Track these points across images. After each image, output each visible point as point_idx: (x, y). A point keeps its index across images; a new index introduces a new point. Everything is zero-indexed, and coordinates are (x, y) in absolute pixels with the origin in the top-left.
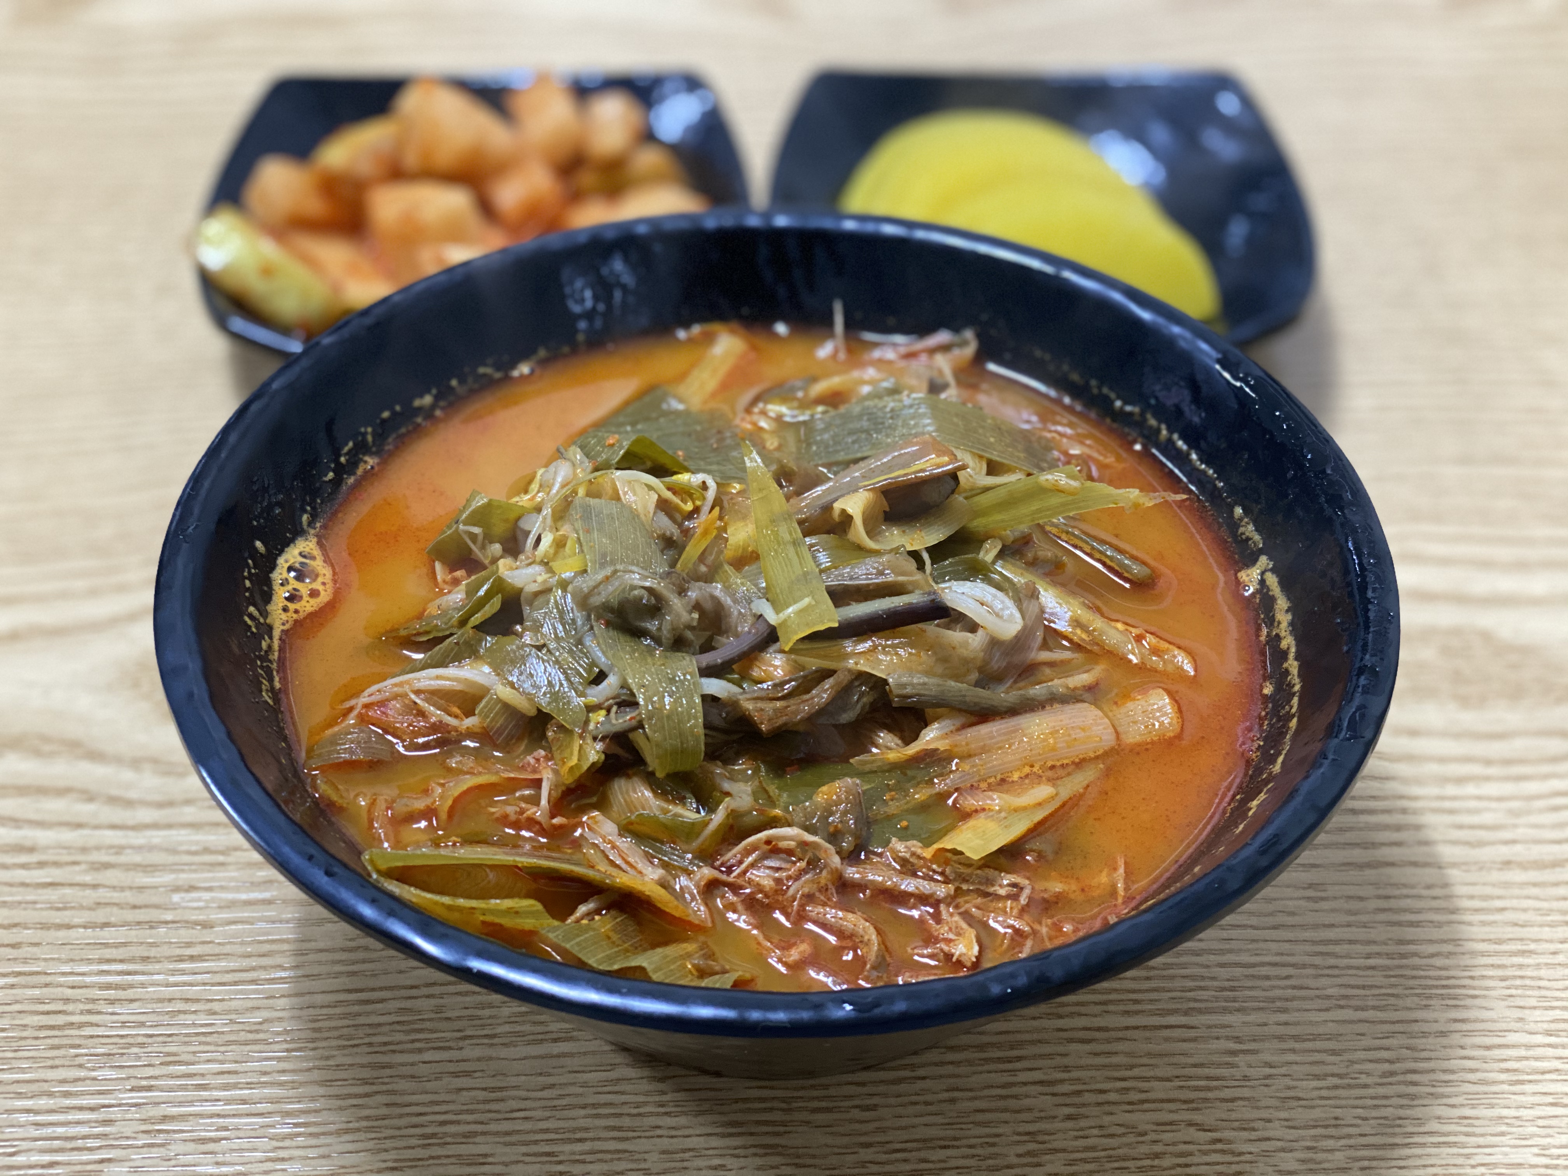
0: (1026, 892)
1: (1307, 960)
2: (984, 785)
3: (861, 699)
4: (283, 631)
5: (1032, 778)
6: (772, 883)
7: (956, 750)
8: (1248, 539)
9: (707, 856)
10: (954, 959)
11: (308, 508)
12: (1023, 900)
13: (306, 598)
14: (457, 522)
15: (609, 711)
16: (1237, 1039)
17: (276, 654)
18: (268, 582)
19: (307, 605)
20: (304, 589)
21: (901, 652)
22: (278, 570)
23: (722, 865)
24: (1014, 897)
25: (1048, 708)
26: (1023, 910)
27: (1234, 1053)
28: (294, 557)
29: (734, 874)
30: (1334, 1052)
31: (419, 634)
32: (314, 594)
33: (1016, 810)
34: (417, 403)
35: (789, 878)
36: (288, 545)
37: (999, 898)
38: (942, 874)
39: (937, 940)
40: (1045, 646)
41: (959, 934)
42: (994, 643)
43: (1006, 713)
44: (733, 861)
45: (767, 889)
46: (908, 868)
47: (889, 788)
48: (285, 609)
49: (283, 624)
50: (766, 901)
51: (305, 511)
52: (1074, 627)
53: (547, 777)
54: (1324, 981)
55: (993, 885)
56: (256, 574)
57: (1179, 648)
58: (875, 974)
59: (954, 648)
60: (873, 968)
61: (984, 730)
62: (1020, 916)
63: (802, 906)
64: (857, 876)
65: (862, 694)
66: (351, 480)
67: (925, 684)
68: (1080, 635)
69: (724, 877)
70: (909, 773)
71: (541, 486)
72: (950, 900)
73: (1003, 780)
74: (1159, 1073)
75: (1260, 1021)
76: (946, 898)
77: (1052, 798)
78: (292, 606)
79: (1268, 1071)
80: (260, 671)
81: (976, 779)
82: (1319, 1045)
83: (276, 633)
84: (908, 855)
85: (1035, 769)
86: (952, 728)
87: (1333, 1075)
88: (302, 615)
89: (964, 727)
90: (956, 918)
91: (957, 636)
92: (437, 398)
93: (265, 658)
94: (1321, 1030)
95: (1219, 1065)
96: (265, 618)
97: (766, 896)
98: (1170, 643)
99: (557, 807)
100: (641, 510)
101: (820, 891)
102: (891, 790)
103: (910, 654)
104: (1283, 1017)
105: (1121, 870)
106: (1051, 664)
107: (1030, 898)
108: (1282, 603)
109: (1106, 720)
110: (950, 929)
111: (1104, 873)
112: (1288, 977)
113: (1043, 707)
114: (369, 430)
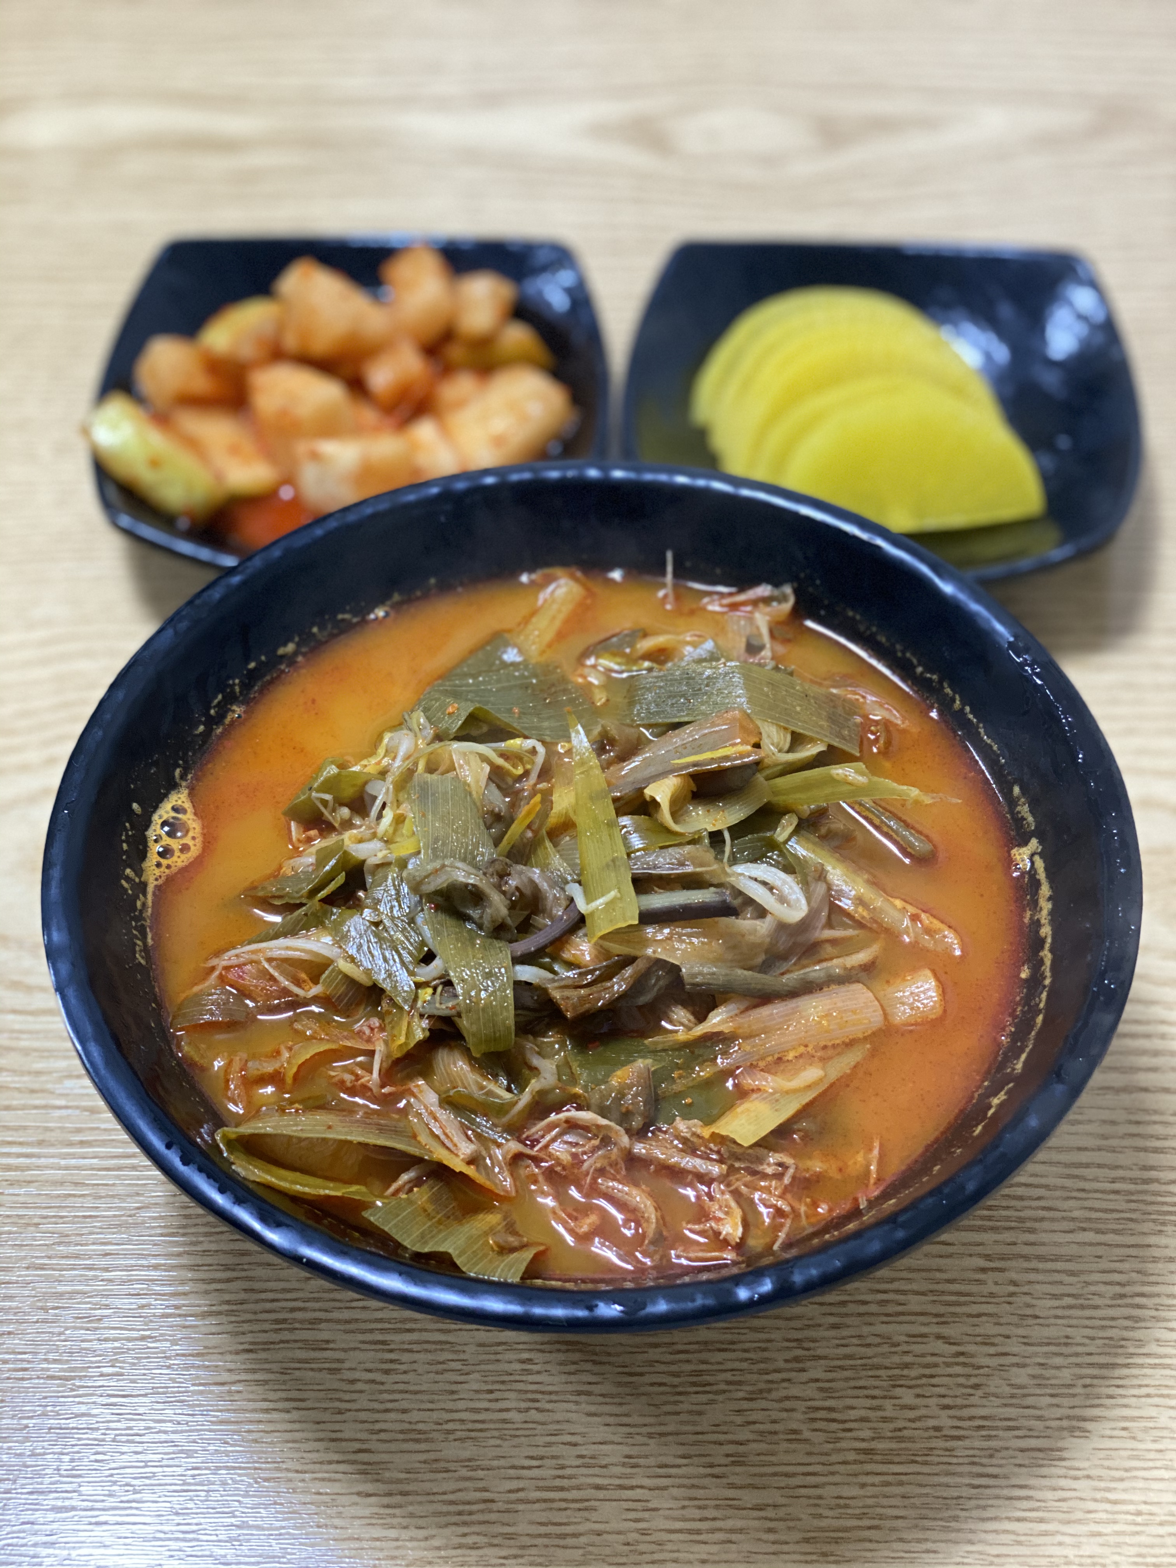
0: (791, 1171)
1: (1060, 1182)
2: (762, 1064)
3: (658, 983)
4: (156, 886)
5: (806, 1058)
6: (569, 1158)
7: (740, 1031)
8: (1023, 819)
9: (515, 1130)
10: (721, 1237)
11: (181, 762)
12: (787, 1180)
13: (177, 853)
14: (310, 789)
15: (435, 989)
16: (988, 1257)
17: (150, 910)
18: (144, 841)
19: (179, 860)
20: (175, 844)
21: (695, 940)
22: (152, 827)
23: (527, 1138)
24: (779, 1176)
25: (825, 989)
26: (786, 1190)
27: (984, 1270)
28: (167, 812)
29: (536, 1149)
30: (1072, 1273)
31: (274, 897)
32: (185, 848)
33: (787, 1092)
34: (281, 651)
35: (585, 1153)
36: (161, 801)
37: (765, 1176)
38: (718, 1152)
39: (708, 1219)
40: (829, 925)
41: (727, 1213)
42: (782, 927)
43: (786, 996)
44: (536, 1137)
45: (565, 1163)
46: (690, 1147)
47: (678, 1067)
48: (159, 865)
49: (156, 880)
50: (564, 1173)
51: (179, 766)
52: (856, 906)
53: (380, 1048)
54: (1072, 1203)
55: (762, 1164)
56: (133, 835)
57: (950, 927)
58: (652, 1248)
59: (743, 936)
60: (652, 1243)
61: (765, 1012)
62: (782, 1196)
63: (594, 1180)
64: (644, 1151)
65: (658, 978)
66: (219, 730)
67: (713, 974)
68: (861, 913)
69: (528, 1151)
70: (697, 1052)
71: (387, 751)
72: (723, 1179)
73: (780, 1059)
74: (914, 1287)
75: (1009, 1240)
76: (719, 1177)
77: (821, 1080)
78: (164, 862)
79: (1012, 1289)
80: (135, 932)
81: (757, 1057)
82: (1059, 1265)
83: (150, 889)
84: (688, 1135)
85: (809, 1049)
86: (737, 1012)
87: (1069, 1295)
88: (174, 870)
89: (747, 1009)
90: (728, 1196)
91: (746, 924)
92: (298, 645)
93: (140, 918)
94: (1063, 1251)
95: (970, 1281)
96: (140, 876)
97: (564, 1168)
98: (942, 922)
99: (387, 1077)
100: (473, 785)
101: (611, 1165)
102: (679, 1069)
103: (703, 943)
104: (1031, 1237)
105: (876, 1152)
106: (833, 942)
107: (794, 1178)
108: (1045, 890)
109: (876, 1003)
110: (720, 1207)
111: (861, 1154)
112: (1039, 1198)
113: (821, 989)
114: (237, 681)
